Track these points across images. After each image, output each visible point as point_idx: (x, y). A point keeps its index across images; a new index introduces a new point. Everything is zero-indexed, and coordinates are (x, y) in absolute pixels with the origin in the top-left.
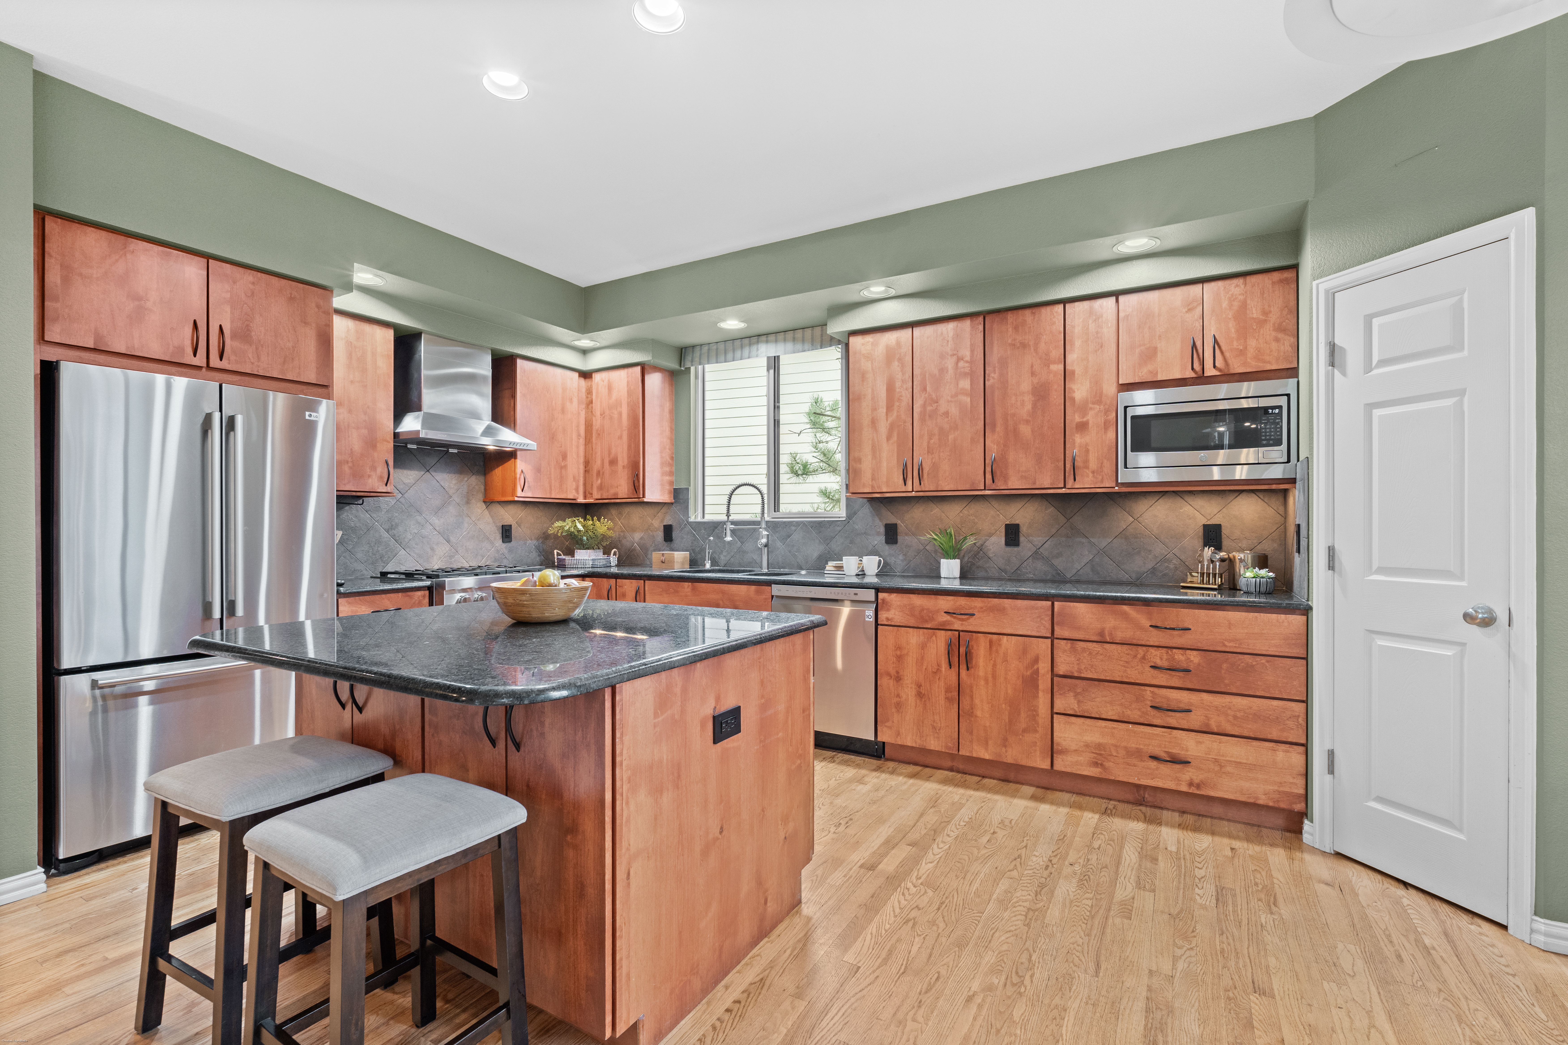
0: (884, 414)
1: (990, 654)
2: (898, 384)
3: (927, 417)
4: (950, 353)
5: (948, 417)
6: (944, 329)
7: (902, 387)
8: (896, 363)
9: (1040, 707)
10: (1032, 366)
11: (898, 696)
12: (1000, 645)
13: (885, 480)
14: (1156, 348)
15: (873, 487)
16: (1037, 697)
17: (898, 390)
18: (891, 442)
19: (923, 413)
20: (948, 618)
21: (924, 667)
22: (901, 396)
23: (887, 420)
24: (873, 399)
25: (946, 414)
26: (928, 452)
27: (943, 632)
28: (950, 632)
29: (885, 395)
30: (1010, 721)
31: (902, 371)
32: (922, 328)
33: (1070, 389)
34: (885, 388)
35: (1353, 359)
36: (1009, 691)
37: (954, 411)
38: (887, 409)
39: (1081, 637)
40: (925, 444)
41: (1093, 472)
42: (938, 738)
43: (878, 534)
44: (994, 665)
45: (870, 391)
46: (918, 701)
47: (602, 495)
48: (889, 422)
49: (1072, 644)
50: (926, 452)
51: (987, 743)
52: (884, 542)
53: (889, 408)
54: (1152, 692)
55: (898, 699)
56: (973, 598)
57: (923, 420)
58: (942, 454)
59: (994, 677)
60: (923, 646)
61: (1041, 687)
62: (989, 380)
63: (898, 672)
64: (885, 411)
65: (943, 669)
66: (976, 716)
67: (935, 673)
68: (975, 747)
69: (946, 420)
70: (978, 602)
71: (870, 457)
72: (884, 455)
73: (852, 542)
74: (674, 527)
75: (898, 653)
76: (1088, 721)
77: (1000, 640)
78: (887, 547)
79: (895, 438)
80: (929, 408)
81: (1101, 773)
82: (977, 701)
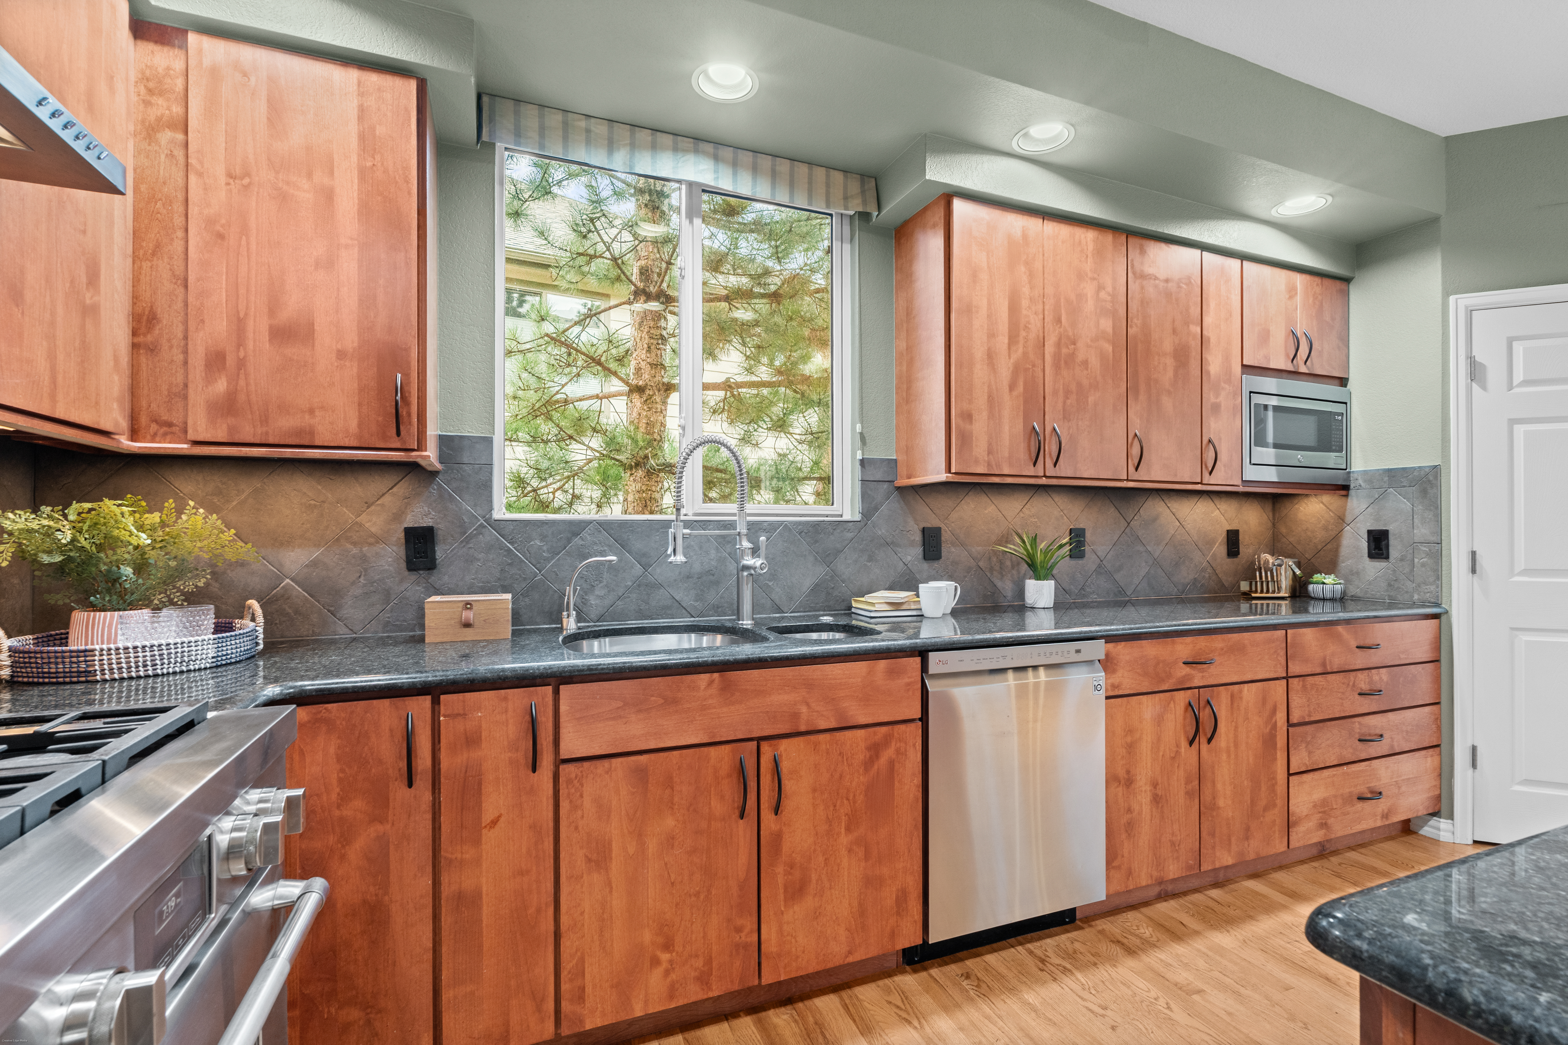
0: (1006, 346)
1: (1232, 714)
2: (1025, 303)
3: (1062, 362)
4: (1090, 275)
5: (1087, 369)
6: (1083, 236)
7: (1029, 307)
8: (1023, 269)
9: (1279, 771)
10: (1174, 321)
11: (1129, 810)
12: (1241, 698)
13: (1006, 455)
14: (1269, 331)
15: (989, 465)
16: (1276, 759)
17: (1024, 312)
18: (1015, 393)
19: (1057, 356)
20: (1187, 670)
21: (1161, 754)
22: (1029, 322)
23: (1010, 358)
24: (989, 316)
25: (1085, 363)
26: (1064, 418)
27: (1182, 692)
28: (1189, 692)
29: (1007, 314)
30: (1252, 801)
31: (1030, 282)
32: (1055, 224)
33: (1206, 359)
34: (1007, 303)
35: (1495, 374)
36: (1251, 760)
37: (1095, 362)
38: (1010, 339)
39: (1309, 671)
40: (1060, 405)
41: (1225, 466)
42: (1178, 858)
43: (912, 544)
44: (1236, 728)
45: (985, 301)
46: (1154, 809)
47: (231, 429)
48: (1012, 361)
49: (1303, 681)
50: (1061, 417)
51: (1230, 844)
52: (921, 556)
53: (1013, 339)
54: (1359, 723)
55: (1129, 816)
56: (1213, 636)
57: (1057, 366)
58: (1080, 423)
59: (1236, 745)
60: (1159, 720)
61: (1279, 745)
62: (1131, 327)
63: (1128, 772)
64: (1006, 341)
65: (1183, 750)
66: (1219, 808)
67: (1173, 758)
68: (1218, 854)
69: (1085, 372)
70: (1218, 642)
71: (985, 414)
72: (1006, 413)
73: (871, 559)
74: (440, 535)
75: (1129, 739)
76: (1317, 773)
77: (1241, 692)
78: (925, 565)
79: (1020, 388)
80: (1064, 351)
81: (1325, 835)
82: (1219, 786)
